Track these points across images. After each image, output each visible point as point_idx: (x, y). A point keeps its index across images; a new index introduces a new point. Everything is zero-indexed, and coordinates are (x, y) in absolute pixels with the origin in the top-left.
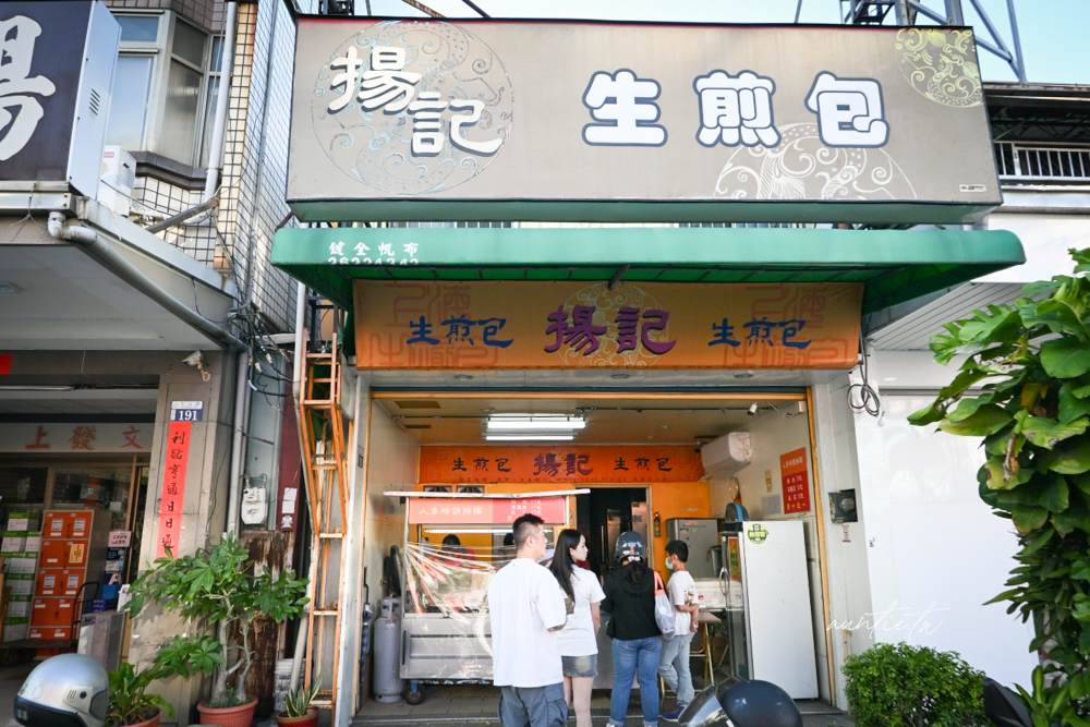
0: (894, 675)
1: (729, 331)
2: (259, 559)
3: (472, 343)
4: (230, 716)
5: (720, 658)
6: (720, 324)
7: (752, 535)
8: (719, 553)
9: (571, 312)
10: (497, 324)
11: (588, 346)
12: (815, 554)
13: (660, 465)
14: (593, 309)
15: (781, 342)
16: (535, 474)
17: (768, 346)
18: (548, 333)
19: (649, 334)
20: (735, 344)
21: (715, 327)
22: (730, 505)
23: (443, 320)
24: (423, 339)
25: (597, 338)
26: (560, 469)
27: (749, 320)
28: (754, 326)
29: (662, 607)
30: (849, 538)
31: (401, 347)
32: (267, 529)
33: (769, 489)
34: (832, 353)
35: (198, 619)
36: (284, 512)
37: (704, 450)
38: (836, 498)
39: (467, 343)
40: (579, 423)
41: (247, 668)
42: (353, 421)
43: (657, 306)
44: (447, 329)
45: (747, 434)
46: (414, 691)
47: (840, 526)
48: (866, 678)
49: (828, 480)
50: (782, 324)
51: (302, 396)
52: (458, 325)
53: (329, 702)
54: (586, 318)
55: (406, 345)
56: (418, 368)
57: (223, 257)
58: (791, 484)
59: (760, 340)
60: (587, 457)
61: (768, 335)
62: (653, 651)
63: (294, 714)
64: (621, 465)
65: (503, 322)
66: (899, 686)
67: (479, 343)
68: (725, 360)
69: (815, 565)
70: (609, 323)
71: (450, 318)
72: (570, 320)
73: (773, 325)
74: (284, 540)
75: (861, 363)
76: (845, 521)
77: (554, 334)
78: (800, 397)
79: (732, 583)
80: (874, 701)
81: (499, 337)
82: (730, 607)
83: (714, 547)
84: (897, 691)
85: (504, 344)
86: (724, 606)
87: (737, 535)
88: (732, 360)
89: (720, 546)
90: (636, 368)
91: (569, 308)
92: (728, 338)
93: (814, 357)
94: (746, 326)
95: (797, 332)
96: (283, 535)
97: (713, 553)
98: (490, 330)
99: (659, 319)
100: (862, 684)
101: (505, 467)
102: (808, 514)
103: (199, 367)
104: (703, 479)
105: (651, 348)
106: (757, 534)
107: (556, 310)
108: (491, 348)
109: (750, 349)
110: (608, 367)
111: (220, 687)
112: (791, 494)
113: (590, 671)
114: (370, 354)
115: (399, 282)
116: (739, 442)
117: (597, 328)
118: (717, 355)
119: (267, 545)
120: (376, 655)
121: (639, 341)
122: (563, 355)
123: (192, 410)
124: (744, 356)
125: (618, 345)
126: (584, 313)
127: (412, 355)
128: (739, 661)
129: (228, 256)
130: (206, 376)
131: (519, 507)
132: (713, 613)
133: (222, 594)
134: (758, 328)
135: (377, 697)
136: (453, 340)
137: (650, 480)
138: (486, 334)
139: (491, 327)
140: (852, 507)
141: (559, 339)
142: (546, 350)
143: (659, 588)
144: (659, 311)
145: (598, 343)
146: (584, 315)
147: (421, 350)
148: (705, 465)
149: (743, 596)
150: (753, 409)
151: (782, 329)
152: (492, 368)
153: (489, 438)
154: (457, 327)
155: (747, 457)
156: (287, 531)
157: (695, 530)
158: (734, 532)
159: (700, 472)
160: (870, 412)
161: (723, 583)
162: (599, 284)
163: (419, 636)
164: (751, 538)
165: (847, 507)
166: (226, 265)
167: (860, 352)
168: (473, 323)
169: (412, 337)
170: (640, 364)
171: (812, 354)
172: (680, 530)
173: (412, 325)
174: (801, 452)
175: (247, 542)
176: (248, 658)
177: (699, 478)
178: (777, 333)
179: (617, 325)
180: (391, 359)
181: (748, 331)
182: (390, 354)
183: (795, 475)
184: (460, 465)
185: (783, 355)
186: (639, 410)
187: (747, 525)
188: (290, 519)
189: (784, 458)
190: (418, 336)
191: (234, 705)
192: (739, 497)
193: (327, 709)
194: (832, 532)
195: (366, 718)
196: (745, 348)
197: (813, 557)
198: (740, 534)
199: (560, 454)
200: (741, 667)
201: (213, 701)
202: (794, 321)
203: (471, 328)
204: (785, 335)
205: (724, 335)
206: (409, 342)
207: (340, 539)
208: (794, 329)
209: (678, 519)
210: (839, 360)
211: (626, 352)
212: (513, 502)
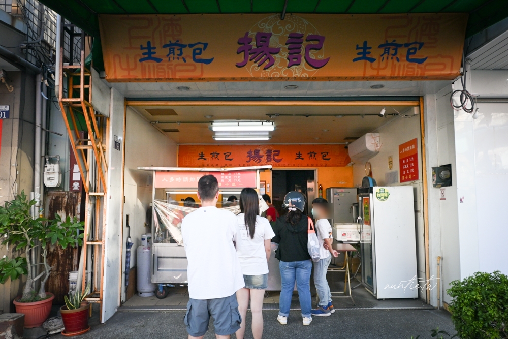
0: (495, 300)
1: (368, 51)
2: (60, 210)
3: (185, 61)
4: (32, 307)
5: (356, 270)
6: (361, 45)
7: (379, 195)
8: (357, 208)
9: (254, 37)
10: (202, 46)
11: (267, 62)
12: (420, 208)
13: (323, 156)
14: (270, 35)
15: (405, 59)
16: (247, 162)
17: (396, 62)
18: (238, 53)
19: (310, 53)
20: (372, 60)
21: (358, 48)
22: (365, 178)
23: (163, 44)
24: (150, 58)
25: (273, 56)
26: (262, 159)
27: (383, 42)
28: (386, 46)
29: (313, 242)
30: (445, 197)
31: (136, 65)
32: (64, 191)
33: (391, 168)
34: (442, 67)
35: (13, 246)
36: (73, 180)
37: (350, 146)
38: (437, 170)
39: (181, 61)
40: (269, 127)
41: (47, 277)
42: (109, 118)
43: (316, 32)
44: (167, 50)
45: (377, 134)
46: (161, 290)
47: (439, 189)
48: (469, 300)
49: (432, 158)
50: (406, 45)
51: (61, 96)
52: (175, 47)
53: (98, 299)
54: (265, 41)
55: (139, 63)
56: (149, 80)
57: (18, 6)
58: (406, 163)
59: (390, 57)
60: (279, 152)
61: (396, 53)
62: (306, 268)
63: (72, 308)
64: (299, 156)
65: (206, 45)
66: (499, 309)
67: (190, 61)
68: (365, 72)
69: (420, 216)
70: (281, 46)
71: (168, 43)
72: (253, 43)
73: (400, 46)
74: (75, 198)
75: (462, 74)
76: (443, 186)
77: (243, 54)
78: (415, 103)
79: (365, 226)
80: (476, 317)
81: (204, 56)
82: (363, 241)
83: (354, 204)
84: (498, 313)
85: (208, 62)
86: (359, 240)
87: (369, 196)
88: (370, 72)
89: (358, 203)
90: (301, 79)
91: (252, 34)
92: (368, 56)
93: (429, 70)
94: (380, 46)
95: (417, 51)
96: (74, 194)
97: (353, 207)
98: (198, 51)
99: (317, 42)
100: (466, 305)
101: (229, 157)
102: (417, 182)
103: (3, 81)
104: (349, 165)
105: (312, 64)
106: (382, 195)
107: (243, 36)
108: (198, 65)
109: (383, 65)
110: (281, 78)
111: (27, 289)
112: (406, 170)
113: (263, 285)
114: (114, 70)
115: (130, 16)
116: (372, 139)
117: (272, 49)
118: (358, 69)
119: (65, 200)
120: (137, 268)
121: (303, 58)
122: (249, 69)
123: (2, 111)
124: (378, 69)
125: (288, 62)
126: (263, 38)
127: (143, 70)
128: (367, 273)
129: (20, 5)
130: (11, 89)
131: (226, 177)
132: (351, 244)
133: (23, 231)
134: (389, 48)
135: (139, 293)
136: (171, 59)
137: (317, 166)
138: (194, 54)
139: (198, 49)
140: (448, 177)
141: (246, 57)
142: (237, 66)
143: (311, 229)
144: (317, 36)
145: (274, 61)
146: (263, 39)
147: (149, 66)
148: (351, 155)
149: (372, 234)
150: (383, 112)
151: (407, 49)
152: (200, 79)
153: (217, 139)
154: (174, 49)
155: (377, 148)
156: (76, 192)
157: (343, 194)
158: (367, 194)
159: (348, 160)
160: (466, 110)
161: (359, 226)
162: (274, 15)
163: (164, 257)
164: (378, 198)
165: (444, 175)
166: (20, 12)
167: (462, 66)
168: (185, 46)
169: (143, 57)
170: (304, 75)
171: (428, 67)
172: (334, 194)
173: (142, 48)
174: (414, 142)
175: (52, 199)
176: (47, 271)
177: (347, 164)
178: (403, 52)
179: (287, 47)
180: (129, 73)
181: (382, 51)
182: (128, 69)
183: (408, 158)
184: (202, 156)
185: (406, 69)
186: (307, 116)
187: (376, 189)
188: (78, 184)
189: (402, 147)
190: (146, 56)
191: (36, 301)
192: (371, 174)
193: (97, 303)
194: (433, 193)
195: (127, 307)
196: (379, 63)
197: (419, 209)
198: (371, 194)
199: (262, 150)
200: (368, 277)
201: (23, 298)
202: (416, 43)
203: (184, 49)
204: (409, 53)
205: (364, 54)
206: (141, 61)
207: (103, 196)
208: (415, 49)
209: (333, 188)
210: (447, 72)
211: (294, 66)
212: (222, 174)
